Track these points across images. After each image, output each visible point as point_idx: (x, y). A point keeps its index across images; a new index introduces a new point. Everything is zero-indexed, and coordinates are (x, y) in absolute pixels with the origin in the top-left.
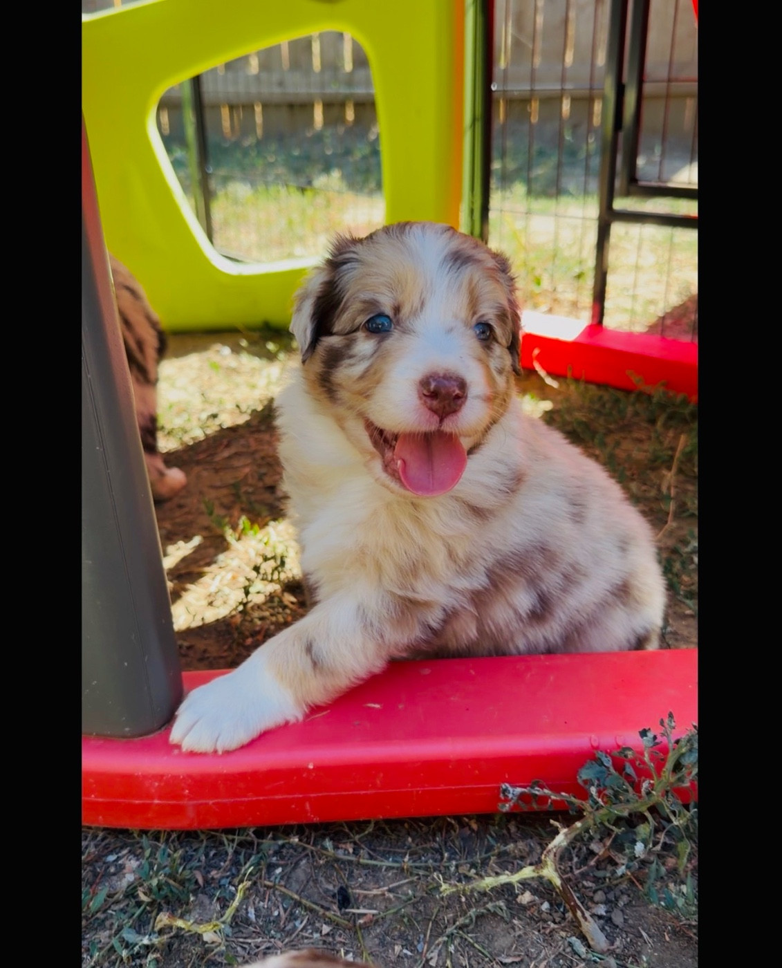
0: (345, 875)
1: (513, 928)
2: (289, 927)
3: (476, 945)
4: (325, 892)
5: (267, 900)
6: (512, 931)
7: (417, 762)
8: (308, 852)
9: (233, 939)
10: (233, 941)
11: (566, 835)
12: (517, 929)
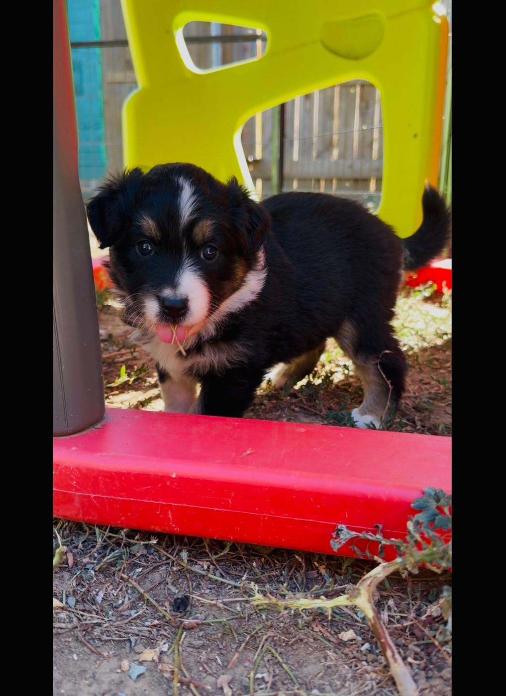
0: (192, 585)
1: (326, 658)
2: (126, 613)
3: (284, 665)
4: (169, 594)
5: (118, 590)
6: (323, 660)
7: (266, 487)
8: (170, 561)
9: (73, 610)
10: (73, 612)
11: (384, 567)
12: (329, 659)
